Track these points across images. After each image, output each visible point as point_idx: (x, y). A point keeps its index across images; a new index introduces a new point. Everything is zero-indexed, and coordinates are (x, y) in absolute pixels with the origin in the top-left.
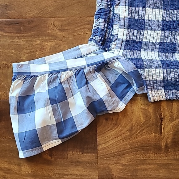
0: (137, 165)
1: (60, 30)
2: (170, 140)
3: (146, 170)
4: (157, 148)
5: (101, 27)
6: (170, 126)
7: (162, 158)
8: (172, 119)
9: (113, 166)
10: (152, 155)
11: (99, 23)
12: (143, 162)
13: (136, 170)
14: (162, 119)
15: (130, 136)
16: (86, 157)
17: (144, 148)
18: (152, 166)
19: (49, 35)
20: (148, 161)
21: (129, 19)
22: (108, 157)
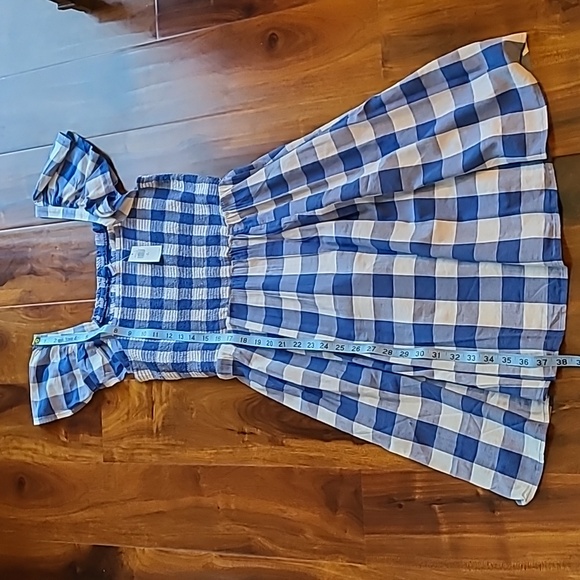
0: (134, 449)
1: (71, 313)
2: (160, 425)
3: (141, 454)
4: (150, 433)
5: (101, 306)
6: (160, 411)
7: (155, 443)
8: (161, 403)
9: (114, 450)
10: (145, 439)
11: (99, 303)
12: (138, 447)
13: (133, 454)
14: (153, 403)
15: (128, 419)
16: (93, 440)
17: (139, 432)
18: (146, 451)
19: (62, 319)
20: (143, 446)
21: (123, 297)
22: (109, 440)
